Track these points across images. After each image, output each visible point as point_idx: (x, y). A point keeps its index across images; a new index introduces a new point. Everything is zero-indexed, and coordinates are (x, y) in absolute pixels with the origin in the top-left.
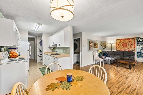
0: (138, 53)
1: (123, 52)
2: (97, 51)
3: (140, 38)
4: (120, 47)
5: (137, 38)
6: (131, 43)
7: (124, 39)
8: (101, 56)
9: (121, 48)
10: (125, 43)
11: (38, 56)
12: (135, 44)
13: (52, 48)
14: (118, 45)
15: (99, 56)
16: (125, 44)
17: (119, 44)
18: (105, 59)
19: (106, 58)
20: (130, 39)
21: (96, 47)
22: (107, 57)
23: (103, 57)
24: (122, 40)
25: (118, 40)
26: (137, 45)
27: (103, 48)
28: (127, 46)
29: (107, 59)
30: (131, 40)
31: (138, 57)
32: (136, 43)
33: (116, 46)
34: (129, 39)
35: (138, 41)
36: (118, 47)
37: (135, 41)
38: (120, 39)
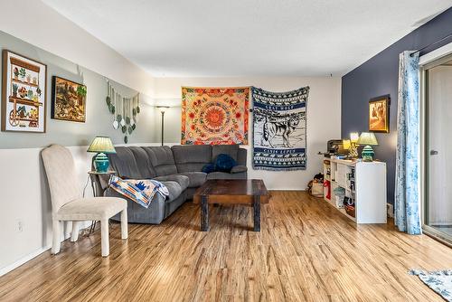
0: (256, 150)
1: (210, 147)
2: (84, 144)
3: (260, 90)
4: (199, 125)
5: (253, 89)
6: (237, 111)
7: (213, 91)
8: (107, 178)
9: (203, 131)
10: (217, 107)
12: (246, 113)
14: (192, 116)
15: (95, 178)
16: (217, 111)
17: (193, 111)
18: (139, 196)
19: (141, 187)
20: (234, 90)
21: (75, 117)
22: (146, 182)
23: (124, 185)
24: (205, 96)
25: (189, 90)
26: (254, 120)
27: (124, 129)
28: (224, 121)
29: (150, 192)
30: (235, 97)
31: (256, 165)
32: (251, 111)
33: (184, 120)
34: (229, 91)
35: (256, 104)
36: (188, 128)
37: (247, 102)
38: (197, 90)
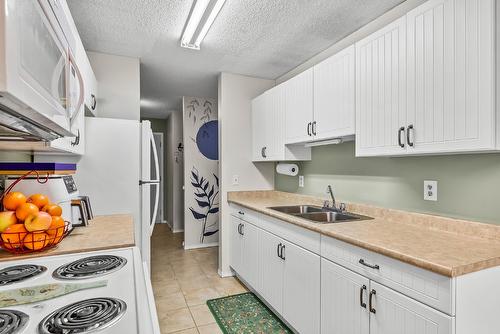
11: (188, 215)
13: (283, 170)
